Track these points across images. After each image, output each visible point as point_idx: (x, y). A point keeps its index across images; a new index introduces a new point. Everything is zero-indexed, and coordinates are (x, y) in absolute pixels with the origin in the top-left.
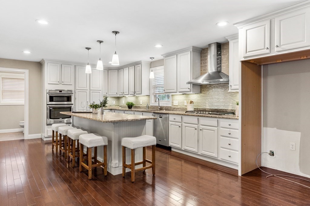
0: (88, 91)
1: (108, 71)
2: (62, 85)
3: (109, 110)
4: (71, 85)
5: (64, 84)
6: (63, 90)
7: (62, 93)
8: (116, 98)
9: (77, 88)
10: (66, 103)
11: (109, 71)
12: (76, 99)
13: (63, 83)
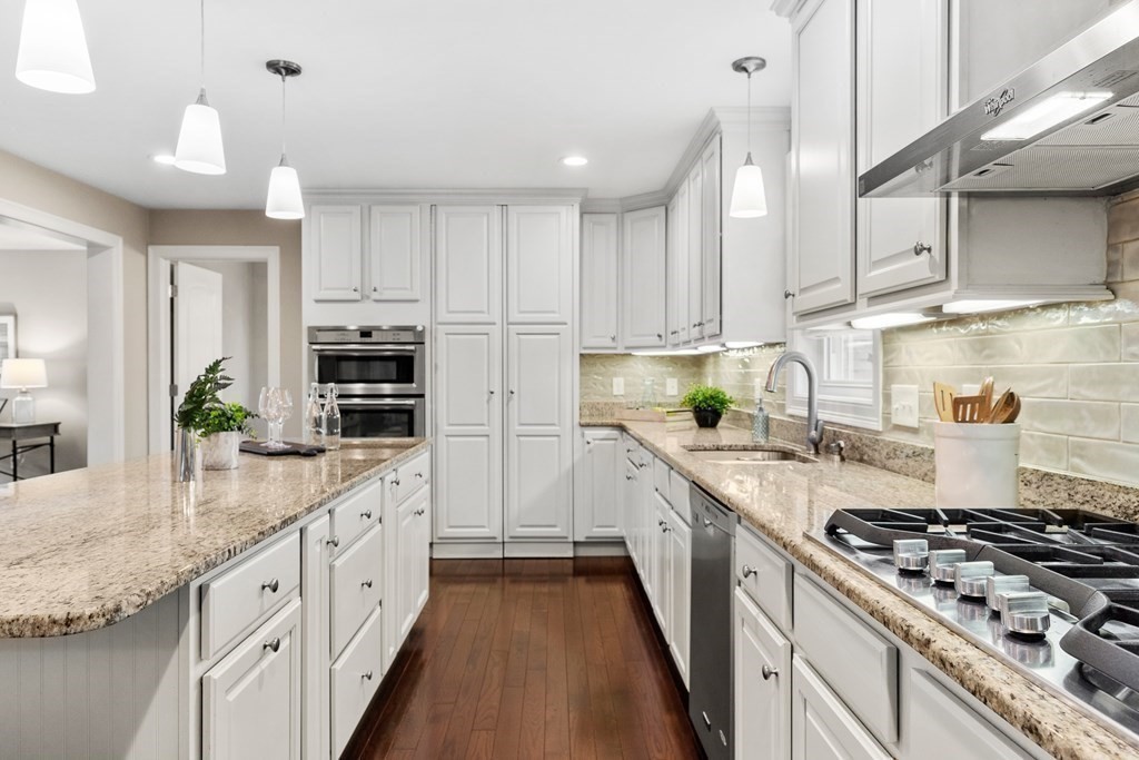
0: (496, 331)
1: (623, 218)
2: (375, 304)
3: (612, 426)
4: (417, 301)
5: (378, 297)
6: (378, 329)
7: (373, 340)
8: (683, 366)
9: (443, 316)
10: (387, 388)
11: (629, 217)
12: (439, 372)
13: (375, 296)
